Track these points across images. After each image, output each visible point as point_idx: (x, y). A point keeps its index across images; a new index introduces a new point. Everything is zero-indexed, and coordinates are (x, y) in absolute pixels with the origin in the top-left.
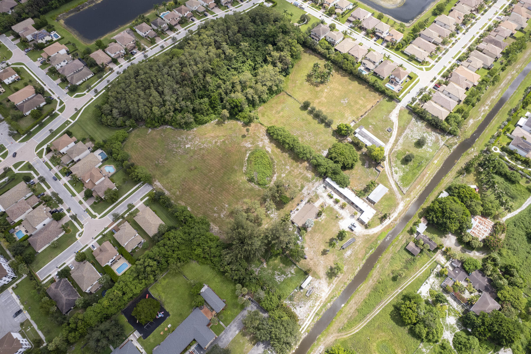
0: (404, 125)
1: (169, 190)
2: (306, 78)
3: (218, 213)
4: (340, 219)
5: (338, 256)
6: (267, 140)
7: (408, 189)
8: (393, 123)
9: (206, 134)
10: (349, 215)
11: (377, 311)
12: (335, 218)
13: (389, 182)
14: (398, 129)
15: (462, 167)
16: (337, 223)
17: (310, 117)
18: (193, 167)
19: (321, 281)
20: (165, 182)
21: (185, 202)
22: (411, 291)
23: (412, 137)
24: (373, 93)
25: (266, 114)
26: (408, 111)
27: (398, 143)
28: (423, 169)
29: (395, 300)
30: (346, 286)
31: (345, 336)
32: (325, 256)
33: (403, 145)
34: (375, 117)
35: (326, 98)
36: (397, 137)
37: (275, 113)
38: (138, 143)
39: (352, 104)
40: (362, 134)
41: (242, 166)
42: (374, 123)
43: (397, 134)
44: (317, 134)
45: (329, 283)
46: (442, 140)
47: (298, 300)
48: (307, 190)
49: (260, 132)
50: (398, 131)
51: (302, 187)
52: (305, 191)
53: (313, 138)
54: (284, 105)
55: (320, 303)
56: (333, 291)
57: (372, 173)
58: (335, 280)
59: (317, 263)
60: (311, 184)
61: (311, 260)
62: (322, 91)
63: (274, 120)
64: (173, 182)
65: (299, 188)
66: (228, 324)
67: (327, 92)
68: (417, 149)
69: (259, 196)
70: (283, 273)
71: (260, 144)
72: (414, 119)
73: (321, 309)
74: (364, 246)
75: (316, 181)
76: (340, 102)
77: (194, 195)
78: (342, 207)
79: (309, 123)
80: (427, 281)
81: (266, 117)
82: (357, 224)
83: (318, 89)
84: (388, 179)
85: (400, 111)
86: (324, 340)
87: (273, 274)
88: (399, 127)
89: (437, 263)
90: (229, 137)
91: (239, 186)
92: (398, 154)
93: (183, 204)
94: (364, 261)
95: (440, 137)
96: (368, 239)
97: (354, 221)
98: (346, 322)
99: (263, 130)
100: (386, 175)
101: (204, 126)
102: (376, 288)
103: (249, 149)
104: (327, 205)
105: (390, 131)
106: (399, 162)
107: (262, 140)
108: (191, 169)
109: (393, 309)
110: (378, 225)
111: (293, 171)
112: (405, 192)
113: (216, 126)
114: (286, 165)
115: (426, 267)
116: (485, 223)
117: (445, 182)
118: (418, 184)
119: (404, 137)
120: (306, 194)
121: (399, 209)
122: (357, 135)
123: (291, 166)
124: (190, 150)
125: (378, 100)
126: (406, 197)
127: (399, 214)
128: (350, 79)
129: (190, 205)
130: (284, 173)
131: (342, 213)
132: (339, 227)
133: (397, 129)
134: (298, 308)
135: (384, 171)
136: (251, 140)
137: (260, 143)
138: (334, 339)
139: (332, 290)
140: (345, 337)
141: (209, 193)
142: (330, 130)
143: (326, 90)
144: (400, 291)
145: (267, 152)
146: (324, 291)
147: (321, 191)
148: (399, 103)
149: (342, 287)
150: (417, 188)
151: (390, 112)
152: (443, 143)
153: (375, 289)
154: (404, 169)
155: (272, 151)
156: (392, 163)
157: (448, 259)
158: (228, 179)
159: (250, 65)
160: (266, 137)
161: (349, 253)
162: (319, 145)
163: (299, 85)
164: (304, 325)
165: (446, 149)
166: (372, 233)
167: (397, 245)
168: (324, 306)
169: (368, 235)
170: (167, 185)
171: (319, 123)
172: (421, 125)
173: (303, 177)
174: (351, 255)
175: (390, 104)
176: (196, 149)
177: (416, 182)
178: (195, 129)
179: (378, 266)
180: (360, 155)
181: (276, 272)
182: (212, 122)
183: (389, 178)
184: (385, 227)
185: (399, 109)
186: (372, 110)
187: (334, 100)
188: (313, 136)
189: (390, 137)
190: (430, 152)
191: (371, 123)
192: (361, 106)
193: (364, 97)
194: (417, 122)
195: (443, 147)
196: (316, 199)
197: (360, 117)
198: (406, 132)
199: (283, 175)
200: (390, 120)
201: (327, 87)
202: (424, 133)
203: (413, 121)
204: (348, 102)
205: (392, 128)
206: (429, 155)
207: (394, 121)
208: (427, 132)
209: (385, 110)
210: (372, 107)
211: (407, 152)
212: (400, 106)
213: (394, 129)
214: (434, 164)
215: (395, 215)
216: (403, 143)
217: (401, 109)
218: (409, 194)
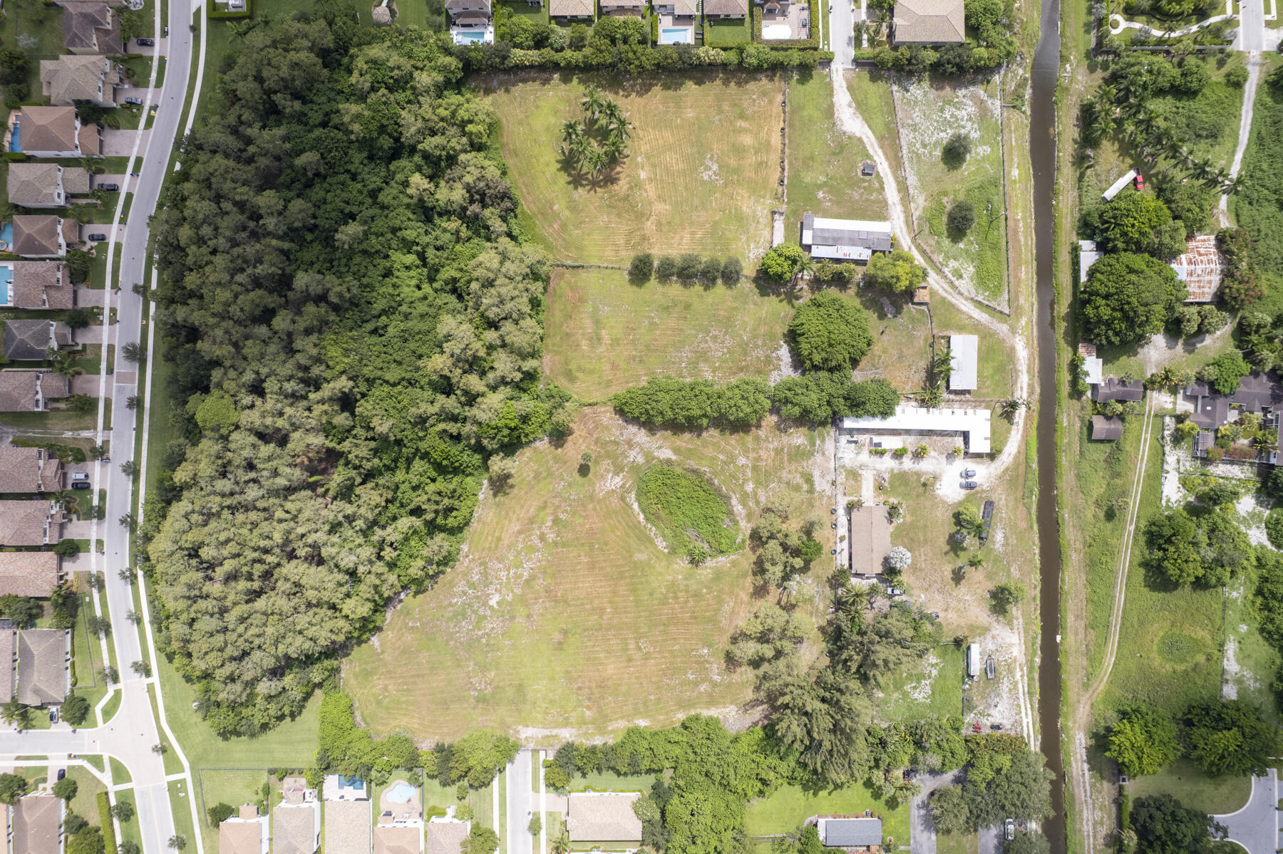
0: (887, 125)
1: (566, 723)
2: (563, 178)
3: (703, 681)
4: (933, 485)
5: (987, 561)
6: (641, 436)
7: (1006, 296)
8: (860, 140)
9: (499, 539)
10: (943, 459)
11: (1120, 596)
12: (921, 489)
13: (960, 311)
14: (882, 147)
15: (1075, 141)
16: (934, 497)
17: (675, 289)
18: (557, 636)
19: (994, 632)
20: (540, 717)
21: (622, 718)
22: (1151, 510)
23: (924, 146)
24: (752, 86)
25: (573, 366)
26: (865, 75)
27: (911, 191)
28: (1002, 216)
29: (1137, 552)
30: (1038, 602)
31: (1102, 685)
32: (963, 582)
33: (923, 187)
34: (812, 158)
35: (660, 198)
36: (896, 178)
37: (592, 347)
38: (385, 688)
39: (732, 162)
40: (824, 238)
41: (651, 541)
42: (822, 179)
43: (891, 166)
44: (728, 323)
45: (1010, 624)
46: (991, 96)
47: (983, 697)
48: (823, 476)
49: (607, 428)
50: (887, 158)
51: (809, 480)
52: (821, 484)
53: (729, 342)
54: (589, 308)
55: (1022, 670)
56: (1026, 632)
57: (912, 320)
58: (1014, 610)
59: (961, 606)
60: (818, 458)
61: (946, 610)
62: (636, 185)
63: (606, 367)
64: (552, 702)
65: (805, 487)
66: (909, 840)
67: (651, 180)
68: (956, 174)
69: (745, 575)
70: (920, 677)
71: (636, 456)
72: (895, 88)
73: (1031, 679)
74: (1016, 499)
75: (823, 441)
76: (703, 182)
77: (623, 689)
78: (919, 455)
79: (687, 307)
80: (1166, 467)
81: (580, 375)
82: (970, 465)
83: (622, 186)
84: (953, 306)
85: (850, 88)
86: (1075, 722)
87: (905, 695)
88: (881, 139)
89: (1160, 416)
90: (556, 501)
91: (687, 591)
92: (929, 220)
93: (621, 725)
94: (1036, 527)
95: (980, 91)
96: (1011, 478)
97: (961, 464)
98: (1085, 663)
99: (608, 416)
100: (944, 299)
101: (474, 524)
102: (1091, 561)
103: (624, 490)
104: (887, 476)
105: (869, 171)
106: (946, 242)
107: (630, 444)
108: (560, 643)
109: (1142, 571)
110: (1009, 431)
111: (759, 459)
112: (1007, 311)
113: (500, 498)
114: (732, 459)
115: (1146, 441)
116: (1200, 255)
117: (1065, 211)
118: (1018, 266)
119: (911, 161)
120: (827, 488)
121: (1022, 361)
122: (816, 252)
123: (746, 452)
124: (510, 604)
125: (780, 98)
126: (1018, 320)
127: (1028, 372)
128: (666, 87)
129: (637, 713)
130: (745, 481)
131: (926, 466)
132: (944, 502)
133: (880, 152)
134: (993, 712)
135: (933, 293)
136: (606, 464)
137: (632, 454)
138: (1088, 707)
139: (1022, 631)
140: (1101, 687)
141: (647, 657)
142: (745, 285)
143: (643, 175)
144: (1133, 527)
145: (669, 462)
146: (1011, 645)
147: (852, 456)
148: (833, 65)
149: (1035, 610)
150: (1023, 276)
151: (830, 112)
152: (998, 103)
153: (1092, 565)
154: (967, 252)
155: (677, 451)
156: (935, 257)
157: (1174, 391)
158: (651, 594)
159: (408, 268)
160: (633, 429)
161: (999, 537)
162: (757, 347)
163: (567, 213)
164: (1025, 729)
165: (1015, 115)
166: (1011, 459)
167: (1069, 444)
168: (1030, 671)
169: (1007, 469)
170: (549, 717)
171: (707, 288)
172: (920, 91)
173: (789, 454)
174: (1006, 537)
175: (812, 85)
176: (518, 591)
177: (1012, 266)
178: (465, 548)
179: (1066, 515)
180: (857, 294)
181: (907, 688)
182: (481, 497)
183: (954, 301)
184: (1026, 424)
185: (844, 85)
186: (790, 142)
187: (686, 188)
188: (725, 334)
189: (883, 189)
190: (989, 156)
191: (816, 185)
192: (756, 153)
193: (742, 116)
194: (907, 91)
195: (1005, 114)
196: (856, 481)
197: (780, 189)
198: (903, 143)
199: (750, 487)
200: (849, 137)
201: (637, 164)
202: (942, 110)
203: (897, 95)
204: (720, 167)
205: (868, 156)
206: (992, 165)
207: (858, 135)
208: (949, 102)
209: (816, 114)
210: (783, 136)
211: (945, 200)
212: (841, 73)
213: (876, 158)
214: (1015, 181)
215: (1024, 379)
216: (920, 180)
217: (847, 81)
218: (1018, 307)
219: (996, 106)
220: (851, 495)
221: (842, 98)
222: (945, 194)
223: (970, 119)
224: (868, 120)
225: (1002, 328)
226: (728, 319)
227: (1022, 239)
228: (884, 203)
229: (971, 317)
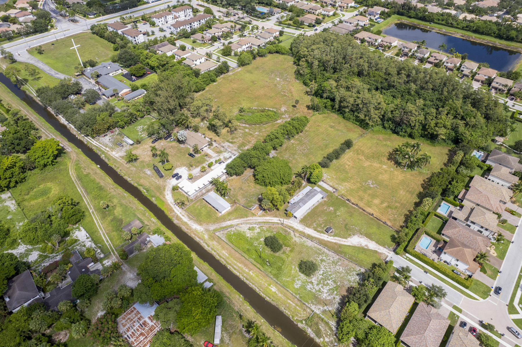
0: (345, 253)
1: (233, 74)
4: (189, 168)
5: (147, 164)
7: (223, 239)
8: (346, 238)
9: (293, 86)
11: (80, 190)
12: (191, 164)
13: (236, 218)
14: (335, 243)
16: (184, 165)
18: (256, 83)
20: (241, 72)
21: (221, 81)
22: (86, 222)
23: (322, 260)
24: (403, 219)
25: (328, 119)
27: (304, 239)
28: (259, 266)
30: (115, 169)
31: (70, 165)
33: (302, 245)
34: (351, 216)
35: (371, 166)
36: (316, 238)
37: (330, 125)
38: (279, 59)
39: (370, 192)
40: (312, 192)
41: (258, 107)
42: (339, 214)
43: (323, 240)
44: (306, 155)
45: (122, 157)
46: (324, 311)
47: (116, 138)
48: (229, 146)
50: (329, 242)
51: (232, 143)
52: (227, 144)
53: (299, 152)
54: (345, 131)
55: (107, 151)
56: (114, 159)
57: (250, 202)
58: (124, 161)
60: (235, 148)
61: (150, 146)
62: (381, 162)
63: (320, 124)
64: (241, 75)
65: (231, 140)
67: (381, 167)
68: (296, 262)
70: (144, 130)
71: (285, 116)
72: (363, 270)
73: (101, 150)
74: (152, 185)
75: (239, 152)
76: (368, 179)
77: (227, 85)
78: (203, 170)
79: (322, 150)
80: (90, 239)
81: (323, 119)
82: (180, 181)
83: (385, 160)
85: (376, 252)
86: (75, 152)
87: (145, 125)
88: (340, 246)
89: (107, 255)
94: (135, 185)
95: (331, 308)
96: (160, 189)
97: (184, 178)
98: (82, 165)
100: (247, 217)
103: (278, 110)
104: (207, 159)
105: (328, 231)
106: (269, 235)
108: (253, 82)
109: (77, 201)
110: (175, 200)
111: (253, 137)
112: (217, 234)
114: (260, 132)
115: (107, 241)
118: (230, 254)
119: (319, 249)
120: (224, 145)
121: (192, 224)
122: (308, 188)
125: (389, 224)
126: (209, 235)
127: (186, 223)
129: (219, 84)
130: (250, 131)
131: (197, 169)
132: (180, 167)
134: (109, 138)
135: (253, 215)
136: (290, 110)
137: (287, 116)
138: (72, 157)
139: (116, 158)
141: (229, 91)
143: (384, 167)
144: (91, 211)
145: (276, 121)
146: (117, 153)
148: (392, 252)
149: (115, 166)
150: (223, 252)
151: (369, 236)
152: (318, 312)
154: (257, 240)
155: (277, 124)
156: (267, 226)
158: (244, 100)
161: (149, 172)
163: (384, 143)
164: (93, 141)
165: (303, 315)
166: (166, 194)
167: (144, 214)
168: (103, 152)
169: (164, 190)
170: (238, 73)
173: (245, 143)
174: (146, 174)
175: (389, 240)
176: (275, 83)
177: (233, 251)
178: (297, 81)
179: (126, 194)
182: (307, 89)
183: (243, 219)
185: (379, 251)
186: (364, 214)
187: (370, 174)
188: (303, 153)
189: (315, 230)
190: (293, 284)
191: (337, 210)
192: (368, 201)
193: (389, 207)
194: (358, 275)
195: (308, 310)
196: (216, 152)
197: (346, 198)
198: (330, 253)
199: (247, 130)
200: (350, 235)
201: (390, 167)
202: (335, 282)
203: (358, 268)
204: (370, 188)
205: (335, 236)
206: (287, 281)
207: (349, 239)
208: (337, 288)
209: (371, 231)
210: (370, 214)
211: (289, 249)
212: (387, 254)
213: (332, 237)
214: (269, 285)
215: (185, 219)
216: (307, 246)
217: (381, 253)
218: (214, 239)
219: (318, 310)
220: (214, 148)
221: (372, 245)
222: (291, 251)
223: (319, 291)
224: (354, 247)
225: (212, 227)
226: (307, 157)
227: (240, 265)
228: (309, 226)
229: (230, 220)
